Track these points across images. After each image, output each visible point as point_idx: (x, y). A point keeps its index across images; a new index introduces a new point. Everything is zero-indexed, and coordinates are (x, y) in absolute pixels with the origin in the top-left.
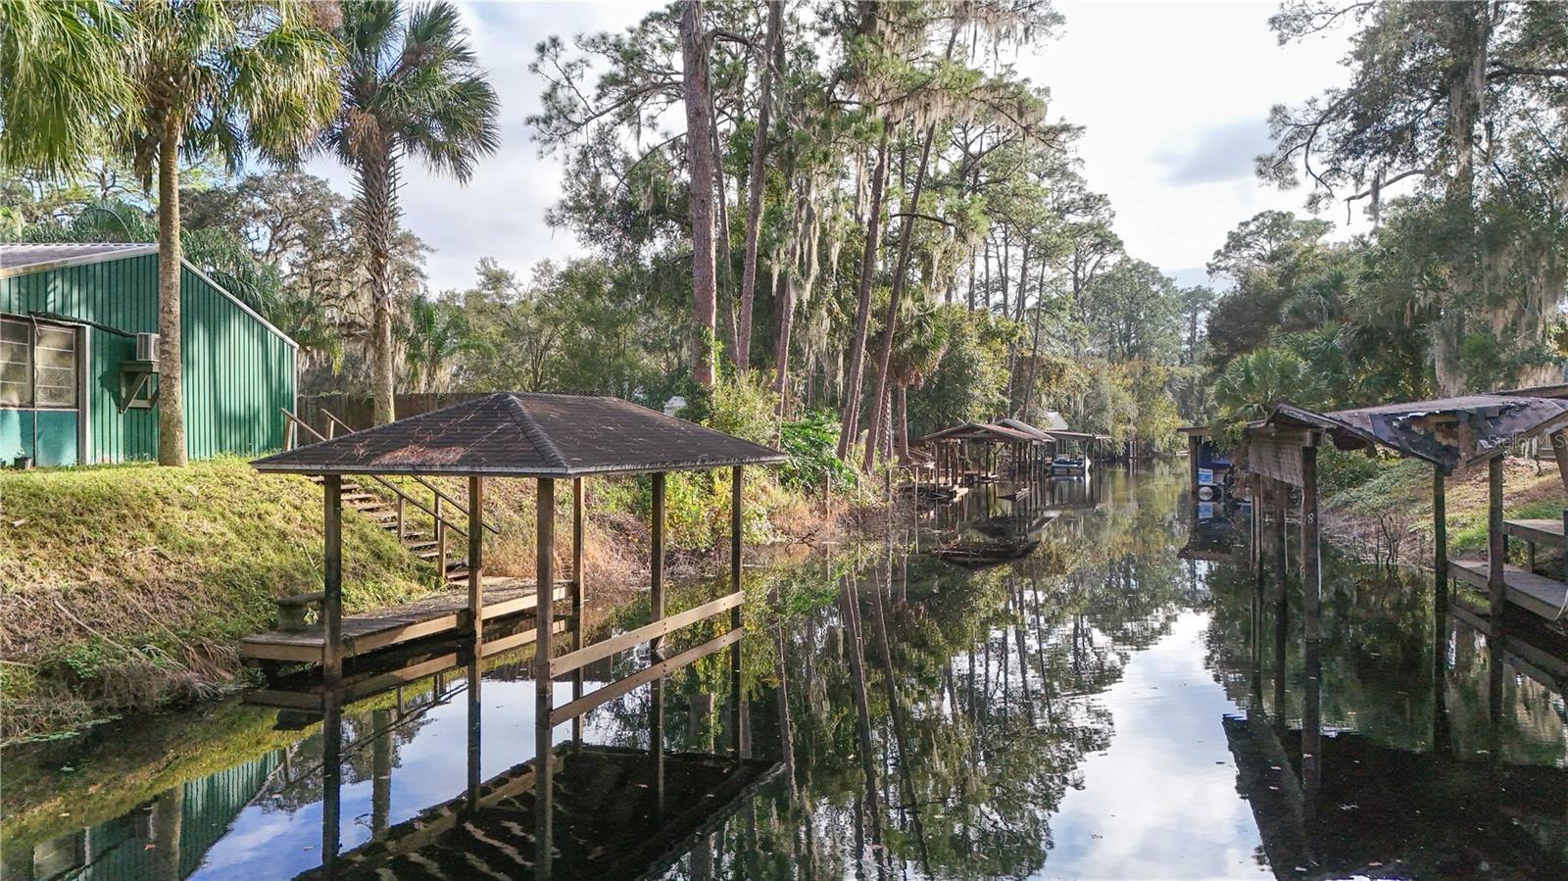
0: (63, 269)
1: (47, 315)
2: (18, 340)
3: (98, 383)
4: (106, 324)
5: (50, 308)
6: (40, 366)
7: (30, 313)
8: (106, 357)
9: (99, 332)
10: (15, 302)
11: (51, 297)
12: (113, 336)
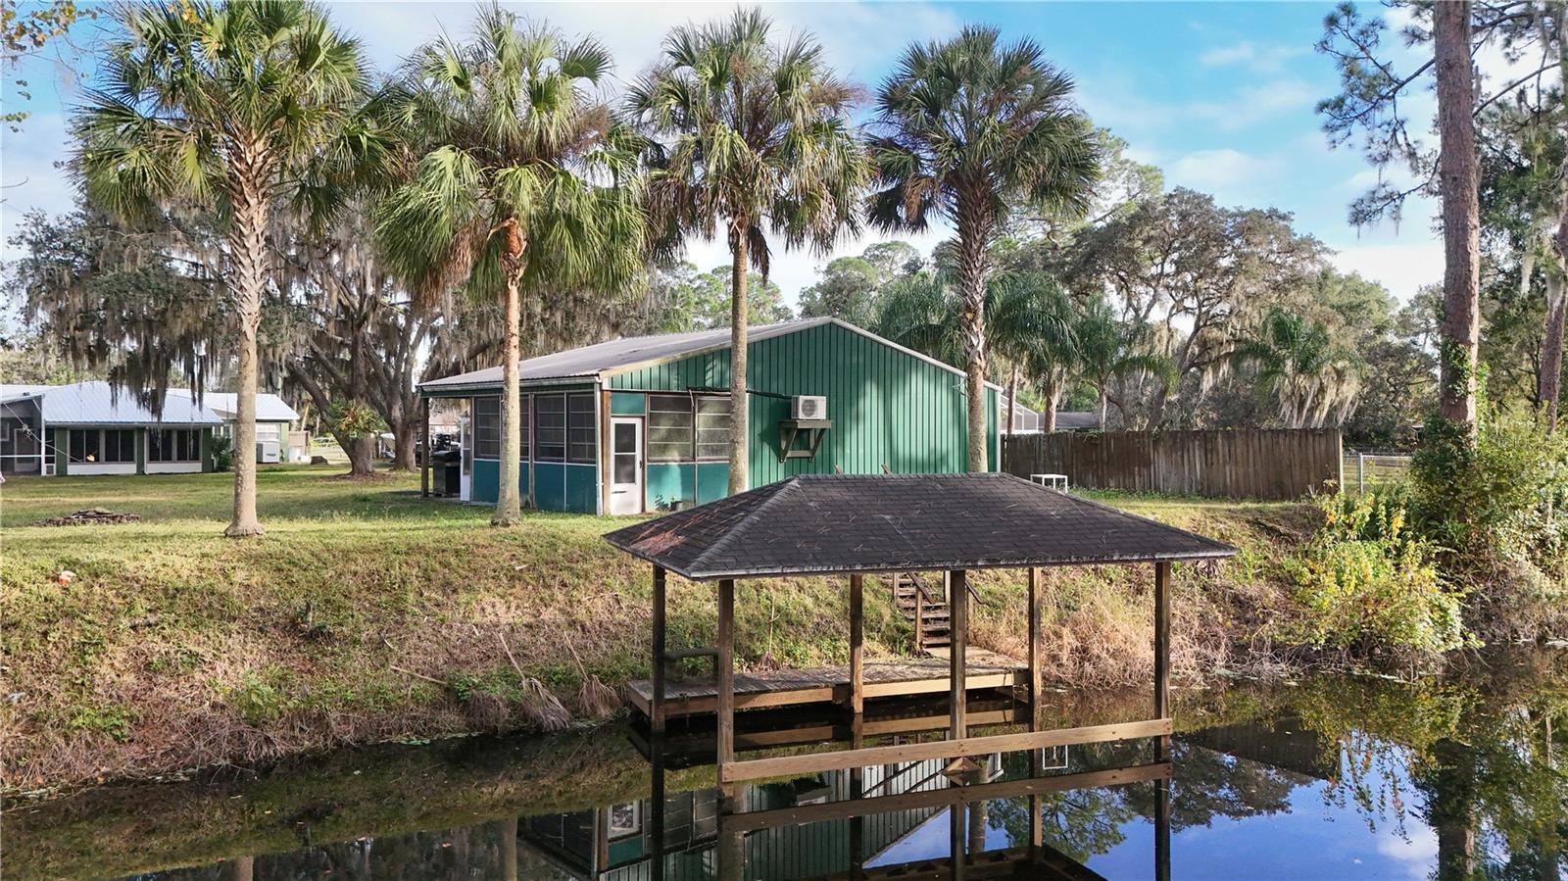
0: (722, 351)
1: (705, 388)
2: (680, 409)
3: (757, 438)
4: (766, 390)
5: (708, 383)
6: (701, 428)
7: (688, 388)
8: (766, 416)
9: (758, 397)
10: (674, 382)
11: (710, 374)
12: (774, 400)
